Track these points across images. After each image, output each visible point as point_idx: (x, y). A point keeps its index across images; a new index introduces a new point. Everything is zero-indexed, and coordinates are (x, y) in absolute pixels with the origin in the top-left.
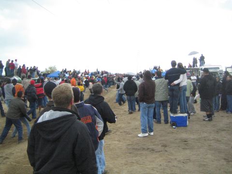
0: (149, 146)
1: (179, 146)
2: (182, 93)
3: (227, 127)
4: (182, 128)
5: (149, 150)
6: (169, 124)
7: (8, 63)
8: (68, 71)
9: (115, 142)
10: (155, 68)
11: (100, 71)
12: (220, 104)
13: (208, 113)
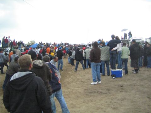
0: (98, 90)
1: (118, 90)
2: (119, 55)
3: (148, 77)
4: (119, 78)
5: (98, 93)
6: (111, 76)
7: (3, 39)
8: (43, 44)
9: (76, 88)
10: (100, 40)
11: (64, 43)
12: (143, 63)
13: (136, 68)
